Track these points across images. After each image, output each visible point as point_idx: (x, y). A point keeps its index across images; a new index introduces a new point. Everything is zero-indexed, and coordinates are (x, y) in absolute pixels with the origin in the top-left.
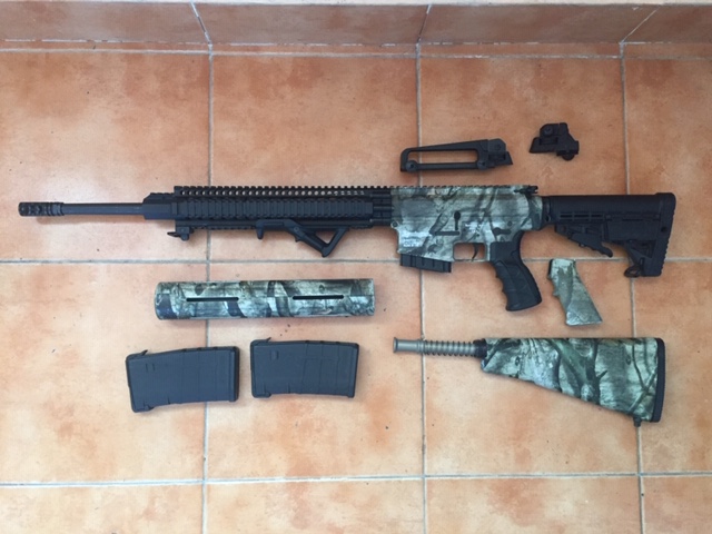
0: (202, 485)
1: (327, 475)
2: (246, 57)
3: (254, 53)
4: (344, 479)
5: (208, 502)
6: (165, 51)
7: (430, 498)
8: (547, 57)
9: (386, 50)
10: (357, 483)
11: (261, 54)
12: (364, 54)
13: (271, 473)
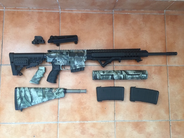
0: (58, 123)
1: (90, 121)
2: (69, 13)
3: (71, 12)
4: (95, 122)
5: (59, 128)
6: (48, 11)
7: (116, 127)
8: (146, 14)
9: (105, 11)
10: (98, 123)
11: (73, 12)
12: (100, 12)
13: (75, 120)
